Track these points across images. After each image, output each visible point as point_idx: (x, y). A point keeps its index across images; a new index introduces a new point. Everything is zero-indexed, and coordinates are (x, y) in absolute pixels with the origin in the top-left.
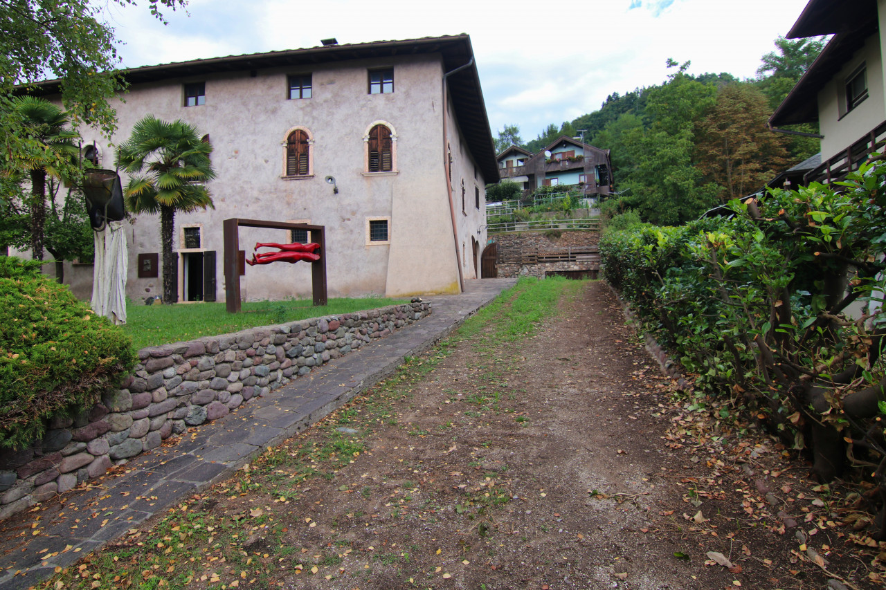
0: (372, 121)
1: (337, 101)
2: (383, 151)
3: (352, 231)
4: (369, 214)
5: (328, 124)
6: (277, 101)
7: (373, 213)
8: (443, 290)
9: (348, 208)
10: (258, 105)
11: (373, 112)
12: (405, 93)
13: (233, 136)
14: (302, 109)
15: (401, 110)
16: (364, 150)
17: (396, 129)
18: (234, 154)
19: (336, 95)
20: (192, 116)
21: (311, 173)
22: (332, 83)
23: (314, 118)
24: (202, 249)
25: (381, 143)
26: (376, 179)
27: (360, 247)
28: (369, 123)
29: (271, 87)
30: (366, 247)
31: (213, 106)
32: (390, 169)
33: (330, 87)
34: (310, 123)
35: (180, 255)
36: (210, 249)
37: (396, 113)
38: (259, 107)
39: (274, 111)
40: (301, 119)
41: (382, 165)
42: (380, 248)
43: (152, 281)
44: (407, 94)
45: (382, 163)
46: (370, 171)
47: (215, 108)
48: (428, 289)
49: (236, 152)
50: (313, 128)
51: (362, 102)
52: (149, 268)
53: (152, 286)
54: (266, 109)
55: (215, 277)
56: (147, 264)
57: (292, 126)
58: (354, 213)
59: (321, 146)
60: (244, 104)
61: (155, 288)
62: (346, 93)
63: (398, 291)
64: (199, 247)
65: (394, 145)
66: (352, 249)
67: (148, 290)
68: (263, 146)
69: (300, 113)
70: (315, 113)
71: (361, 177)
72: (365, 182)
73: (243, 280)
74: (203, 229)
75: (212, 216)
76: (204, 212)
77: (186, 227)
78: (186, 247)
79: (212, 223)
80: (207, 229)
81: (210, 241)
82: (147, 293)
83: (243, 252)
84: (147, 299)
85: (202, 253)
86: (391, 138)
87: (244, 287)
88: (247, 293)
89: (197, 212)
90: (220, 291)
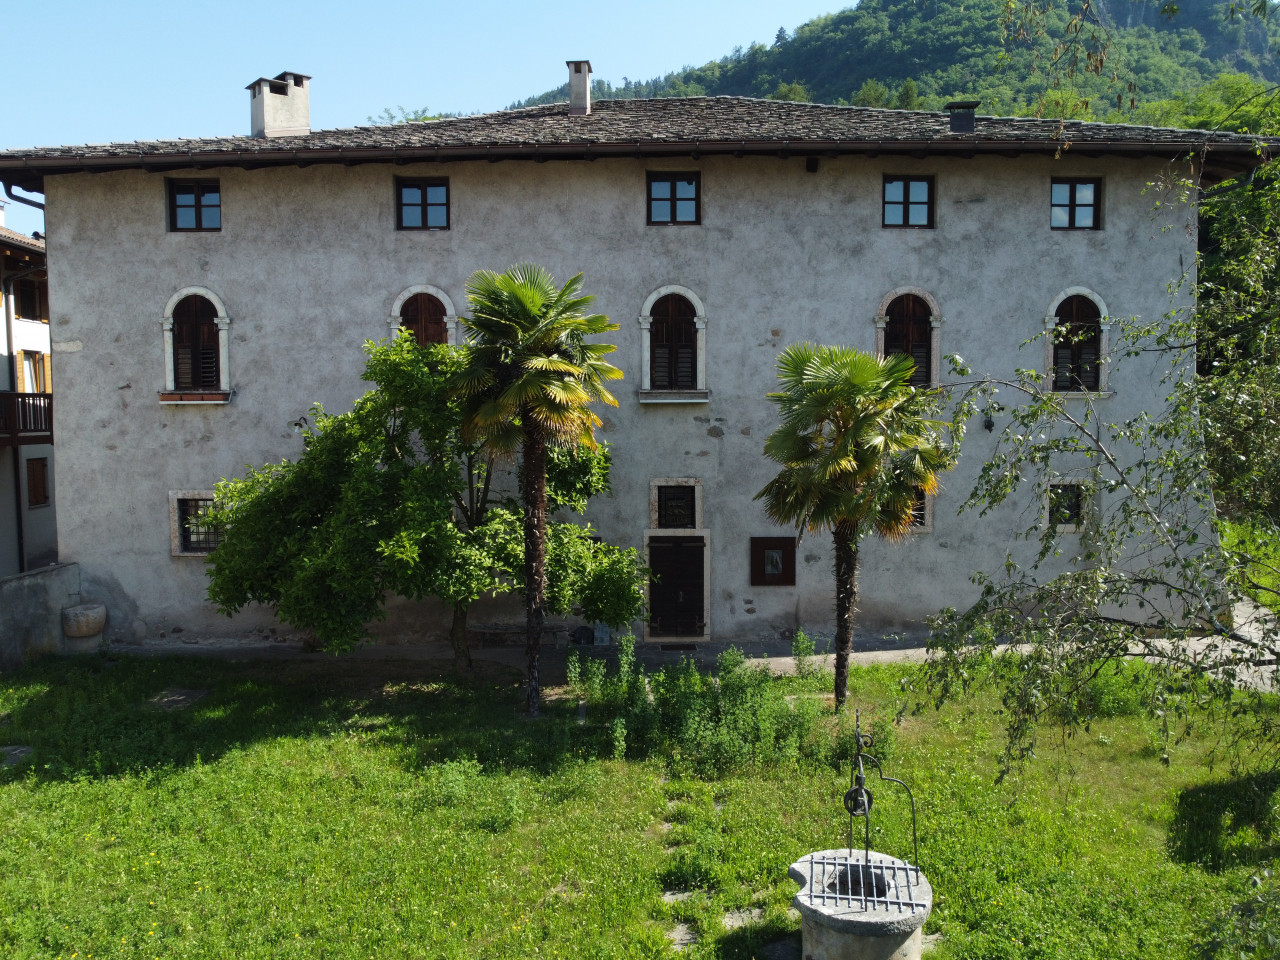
0: (1062, 288)
1: (989, 240)
2: (1081, 348)
5: (971, 286)
6: (864, 230)
10: (821, 235)
11: (1065, 266)
12: (1127, 233)
13: (768, 298)
14: (917, 250)
15: (1119, 267)
17: (1108, 306)
18: (769, 336)
19: (987, 226)
20: (672, 246)
21: (935, 385)
22: (978, 199)
23: (942, 272)
24: (701, 531)
26: (1067, 403)
28: (1057, 293)
29: (850, 200)
31: (721, 230)
32: (1096, 385)
33: (976, 208)
34: (934, 282)
35: (646, 540)
37: (1109, 274)
38: (825, 240)
39: (857, 251)
40: (914, 273)
41: (1078, 377)
42: (1069, 537)
44: (1132, 237)
46: (1056, 389)
47: (727, 233)
49: (775, 333)
50: (941, 293)
51: (1041, 246)
54: (839, 244)
57: (896, 285)
59: (959, 331)
60: (793, 230)
62: (1008, 223)
64: (693, 526)
65: (1104, 338)
66: (1015, 539)
68: (834, 324)
69: (913, 258)
70: (944, 261)
73: (791, 595)
74: (704, 490)
75: (721, 464)
76: (704, 454)
77: (664, 484)
78: (661, 525)
79: (721, 478)
80: (712, 491)
81: (718, 515)
82: (575, 618)
83: (792, 541)
84: (574, 629)
85: (701, 538)
86: (1099, 324)
87: (792, 608)
88: (801, 621)
89: (688, 453)
90: (740, 615)
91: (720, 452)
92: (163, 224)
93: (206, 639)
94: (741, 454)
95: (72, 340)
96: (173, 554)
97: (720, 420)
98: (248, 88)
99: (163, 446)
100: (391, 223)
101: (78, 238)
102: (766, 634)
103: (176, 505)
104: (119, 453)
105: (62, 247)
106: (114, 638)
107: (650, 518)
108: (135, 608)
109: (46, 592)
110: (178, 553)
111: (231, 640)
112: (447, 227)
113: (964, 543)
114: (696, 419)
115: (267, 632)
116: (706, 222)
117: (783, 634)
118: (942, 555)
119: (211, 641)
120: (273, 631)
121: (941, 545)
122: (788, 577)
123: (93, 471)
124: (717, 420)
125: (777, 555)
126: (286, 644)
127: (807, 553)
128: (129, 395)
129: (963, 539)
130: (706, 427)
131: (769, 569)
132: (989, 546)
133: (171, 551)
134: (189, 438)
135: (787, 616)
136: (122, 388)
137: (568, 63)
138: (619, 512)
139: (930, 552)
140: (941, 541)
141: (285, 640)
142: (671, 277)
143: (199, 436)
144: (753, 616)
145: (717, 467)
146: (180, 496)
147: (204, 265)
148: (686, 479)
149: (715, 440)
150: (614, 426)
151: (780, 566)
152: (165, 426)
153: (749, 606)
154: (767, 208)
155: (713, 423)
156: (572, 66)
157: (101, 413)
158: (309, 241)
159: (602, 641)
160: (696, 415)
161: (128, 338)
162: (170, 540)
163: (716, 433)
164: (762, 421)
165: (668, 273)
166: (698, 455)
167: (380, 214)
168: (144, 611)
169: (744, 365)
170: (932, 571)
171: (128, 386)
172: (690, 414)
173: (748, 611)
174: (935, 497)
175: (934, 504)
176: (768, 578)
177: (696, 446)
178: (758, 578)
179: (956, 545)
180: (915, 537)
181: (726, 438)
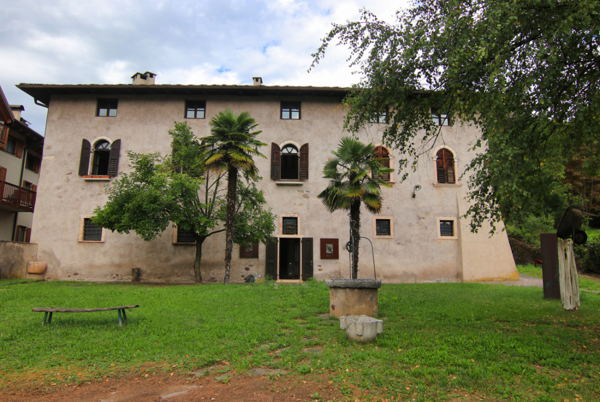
0: (438, 146)
2: (447, 168)
3: (426, 227)
4: (439, 215)
7: (443, 214)
8: (508, 277)
9: (423, 209)
13: (326, 146)
14: (382, 131)
15: (458, 139)
16: (433, 167)
17: (456, 153)
18: (327, 160)
20: (290, 127)
21: (392, 180)
24: (300, 236)
25: (446, 162)
26: (443, 188)
27: (433, 240)
28: (437, 148)
30: (439, 241)
31: (308, 122)
32: (454, 182)
35: (279, 239)
36: (307, 236)
37: (455, 141)
41: (447, 179)
42: (450, 242)
43: (252, 261)
45: (447, 177)
46: (438, 182)
47: (310, 123)
48: (495, 276)
49: (329, 159)
52: (251, 250)
53: (251, 266)
55: (312, 259)
56: (250, 246)
57: (375, 143)
58: (427, 213)
61: (254, 267)
63: (473, 277)
64: (297, 233)
65: (456, 164)
66: (428, 242)
67: (247, 269)
69: (381, 134)
71: (432, 186)
72: (435, 190)
73: (337, 263)
74: (301, 219)
75: (308, 209)
76: (301, 205)
77: (285, 216)
78: (283, 233)
79: (308, 214)
80: (304, 219)
81: (307, 229)
82: (247, 271)
83: (337, 240)
84: (246, 276)
85: (299, 239)
86: (453, 159)
87: (337, 269)
88: (342, 274)
89: (295, 204)
90: (316, 272)
91: (308, 204)
92: (94, 113)
93: (88, 278)
94: (316, 205)
95: (51, 155)
96: (79, 241)
97: (308, 191)
98: (132, 78)
99: (81, 197)
100: (183, 115)
101: (60, 118)
103: (83, 220)
104: (63, 199)
105: (53, 121)
106: (48, 277)
107: (280, 230)
108: (59, 263)
109: (23, 252)
110: (81, 241)
111: (99, 279)
112: (204, 118)
113: (407, 243)
114: (298, 191)
115: (114, 275)
116: (302, 118)
118: (399, 248)
119: (90, 279)
120: (117, 275)
121: (398, 244)
122: (335, 256)
123: (51, 206)
125: (331, 246)
126: (123, 280)
127: (343, 246)
128: (70, 176)
129: (407, 241)
130: (302, 194)
131: (328, 251)
132: (417, 244)
133: (78, 240)
134: (92, 193)
135: (335, 272)
136: (68, 174)
137: (253, 78)
139: (393, 246)
140: (398, 242)
141: (122, 279)
142: (289, 137)
143: (97, 193)
144: (322, 272)
145: (306, 210)
146: (85, 217)
147: (108, 129)
148: (294, 215)
149: (306, 199)
150: (265, 193)
151: (332, 250)
152: (83, 189)
153: (320, 268)
154: (325, 114)
155: (305, 193)
156: (255, 80)
157: (58, 184)
158: (150, 121)
159: (257, 281)
160: (298, 189)
161: (74, 155)
162: (79, 235)
163: (306, 196)
165: (288, 136)
166: (299, 205)
167: (179, 112)
168: (62, 265)
169: (317, 171)
170: (395, 254)
171: (71, 173)
172: (296, 189)
173: (319, 270)
174: (394, 224)
175: (394, 227)
176: (327, 255)
177: (298, 202)
178: (324, 256)
179: (404, 243)
180: (387, 240)
181: (310, 199)
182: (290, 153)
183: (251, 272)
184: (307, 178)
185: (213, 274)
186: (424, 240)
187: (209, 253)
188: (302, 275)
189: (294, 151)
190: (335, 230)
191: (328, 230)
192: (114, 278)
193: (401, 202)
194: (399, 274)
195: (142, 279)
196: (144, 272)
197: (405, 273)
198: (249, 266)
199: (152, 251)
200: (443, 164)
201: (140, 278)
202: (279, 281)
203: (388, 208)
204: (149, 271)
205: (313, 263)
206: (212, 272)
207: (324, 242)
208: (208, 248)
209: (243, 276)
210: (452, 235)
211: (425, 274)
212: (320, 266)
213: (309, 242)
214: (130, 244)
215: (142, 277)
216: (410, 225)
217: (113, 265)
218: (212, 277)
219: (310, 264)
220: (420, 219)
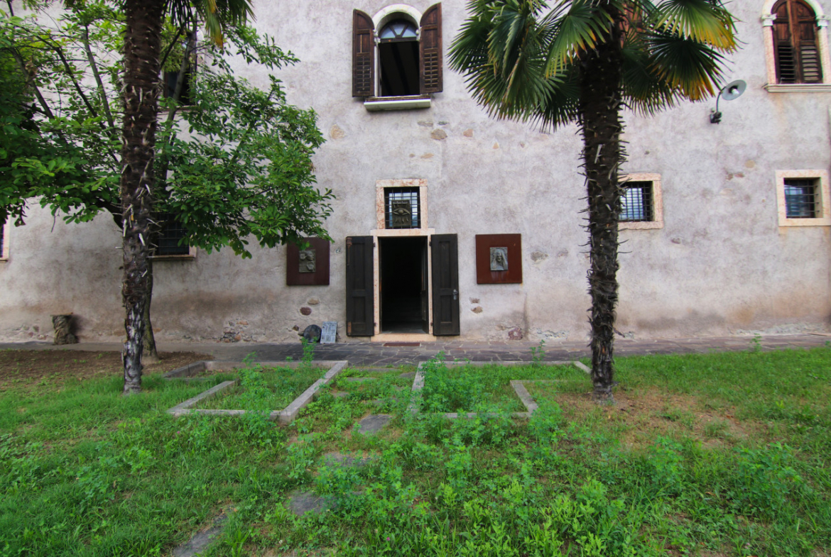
2: (800, 45)
3: (748, 198)
4: (782, 164)
7: (791, 164)
9: (740, 152)
16: (763, 42)
17: (824, 7)
24: (426, 231)
25: (796, 30)
26: (792, 97)
27: (767, 230)
30: (781, 231)
32: (819, 79)
35: (376, 241)
36: (443, 230)
41: (802, 72)
42: (809, 232)
43: (315, 292)
45: (802, 68)
46: (779, 81)
52: (312, 267)
53: (314, 304)
55: (456, 285)
56: (308, 259)
58: (750, 162)
61: (321, 306)
64: (419, 226)
65: (823, 34)
66: (751, 234)
71: (761, 93)
72: (769, 103)
73: (518, 293)
74: (428, 191)
75: (444, 165)
76: (427, 156)
77: (389, 185)
78: (388, 227)
79: (445, 178)
80: (436, 191)
81: (442, 214)
82: (305, 317)
83: (517, 238)
84: (304, 328)
85: (426, 237)
86: (815, 22)
87: (520, 308)
88: (530, 320)
89: (412, 156)
90: (466, 315)
91: (444, 153)
94: (464, 154)
97: (443, 123)
102: (493, 333)
107: (376, 218)
113: (697, 238)
114: (420, 123)
115: (32, 330)
117: (511, 334)
118: (675, 252)
120: (37, 329)
121: (673, 241)
122: (513, 275)
124: (440, 123)
125: (502, 252)
127: (533, 250)
129: (696, 234)
130: (430, 130)
131: (494, 266)
132: (725, 241)
135: (514, 315)
138: (347, 213)
139: (661, 247)
140: (673, 236)
141: (45, 337)
144: (480, 315)
145: (441, 169)
148: (410, 180)
149: (439, 143)
150: (342, 132)
151: (506, 263)
153: (475, 305)
155: (436, 127)
159: (328, 339)
160: (420, 120)
163: (439, 136)
164: (484, 123)
166: (422, 157)
170: (666, 267)
172: (414, 118)
173: (475, 310)
174: (663, 192)
175: (662, 200)
176: (493, 276)
177: (420, 149)
178: (484, 276)
179: (689, 240)
180: (645, 234)
181: (449, 140)
182: (398, 37)
183: (316, 318)
184: (441, 91)
185: (231, 324)
186: (743, 230)
187: (219, 277)
188: (432, 324)
189: (408, 34)
190: (511, 214)
191: (495, 215)
192: (31, 334)
193: (679, 137)
194: (676, 317)
195: (84, 337)
196: (88, 322)
197: (694, 314)
198: (310, 304)
199: (101, 277)
200: (790, 35)
201: (79, 334)
202: (380, 337)
203: (647, 153)
204: (95, 321)
205: (458, 295)
206: (228, 319)
207: (484, 244)
208: (218, 265)
209: (296, 328)
210: (813, 216)
211: (746, 317)
212: (476, 301)
213: (447, 244)
214: (57, 261)
215: (84, 333)
216: (705, 193)
217: (26, 307)
218: (228, 330)
219: (451, 296)
220: (730, 177)
